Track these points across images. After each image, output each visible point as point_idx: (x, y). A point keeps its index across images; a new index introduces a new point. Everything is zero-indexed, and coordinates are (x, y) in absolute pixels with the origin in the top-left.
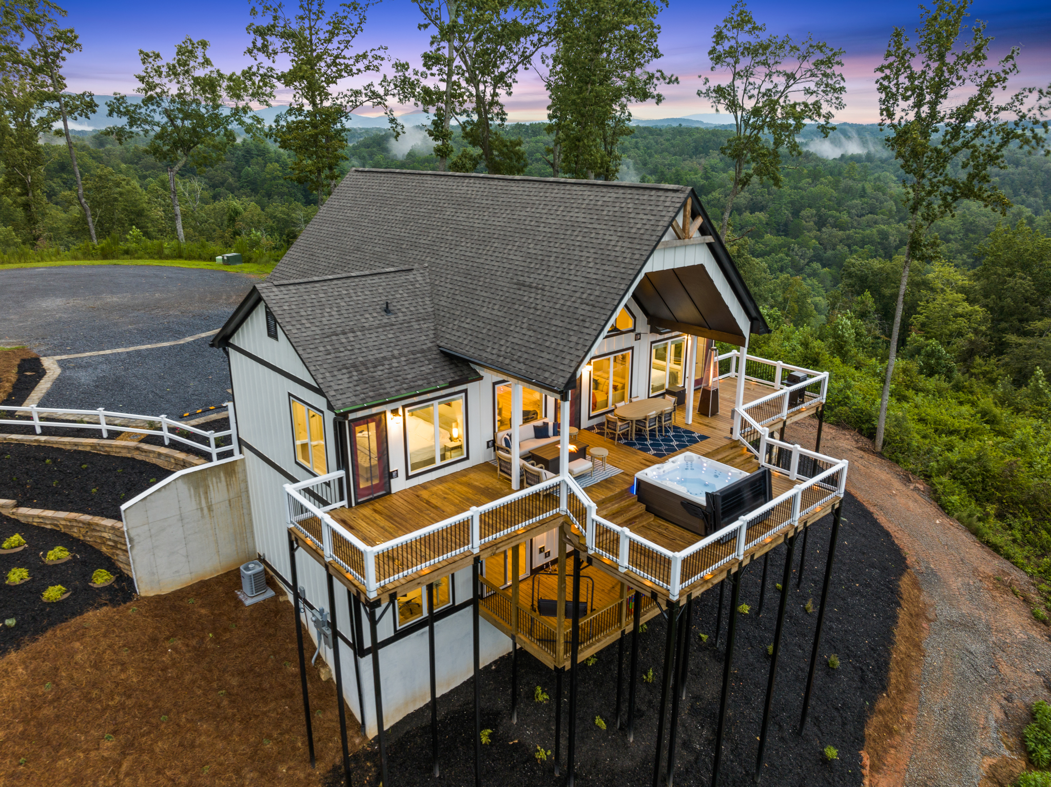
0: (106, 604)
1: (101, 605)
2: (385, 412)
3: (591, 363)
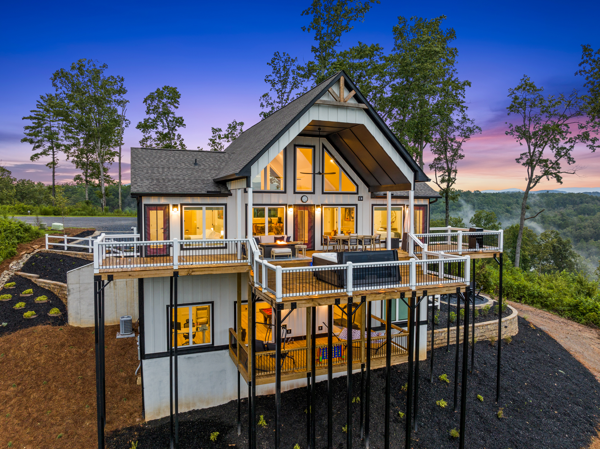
0: (50, 324)
1: (47, 324)
2: (168, 205)
3: (322, 208)
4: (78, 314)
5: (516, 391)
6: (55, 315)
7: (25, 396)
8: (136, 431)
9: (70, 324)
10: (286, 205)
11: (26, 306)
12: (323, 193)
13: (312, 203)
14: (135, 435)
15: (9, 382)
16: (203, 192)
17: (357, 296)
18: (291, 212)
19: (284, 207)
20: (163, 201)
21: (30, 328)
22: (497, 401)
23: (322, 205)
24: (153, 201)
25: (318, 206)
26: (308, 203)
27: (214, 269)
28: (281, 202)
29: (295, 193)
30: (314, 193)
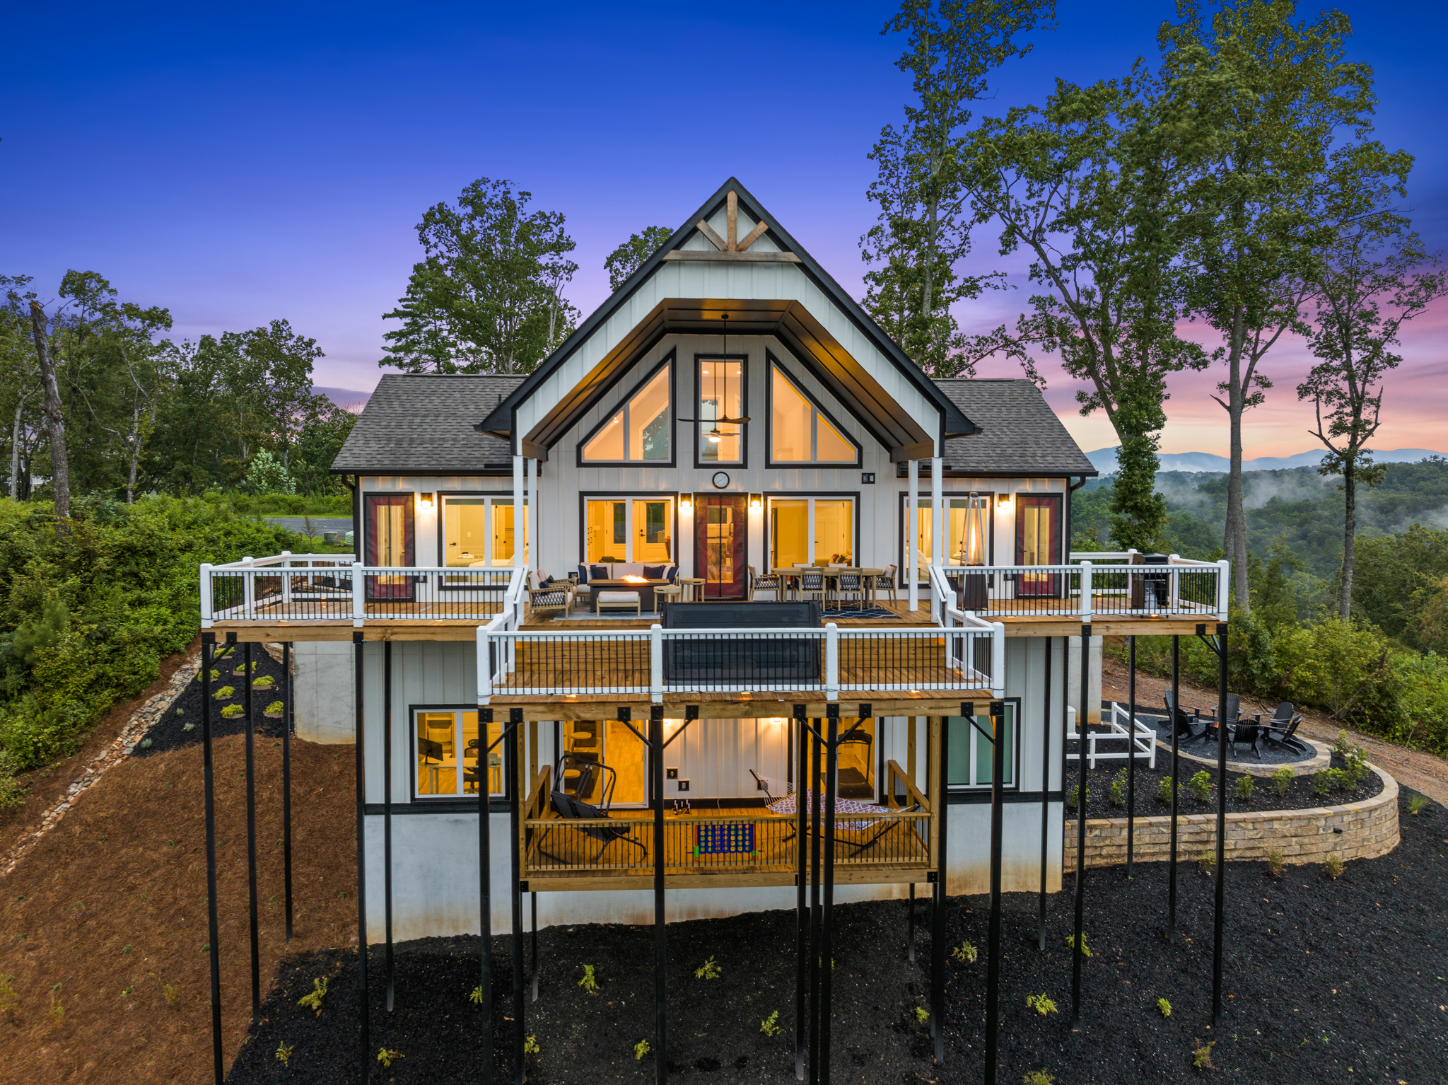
0: (260, 732)
1: (256, 732)
2: (412, 494)
3: (766, 500)
4: (313, 715)
5: (1289, 1005)
6: (276, 716)
7: (180, 865)
8: (342, 960)
9: (299, 736)
10: (675, 494)
11: (234, 694)
12: (769, 465)
13: (740, 490)
14: (335, 968)
15: (165, 837)
16: (481, 466)
17: (674, 704)
18: (687, 510)
19: (672, 498)
20: (401, 485)
21: (226, 738)
22: (1213, 1023)
23: (767, 494)
24: (382, 485)
25: (755, 496)
26: (731, 489)
27: (439, 630)
28: (662, 488)
29: (697, 465)
30: (744, 465)
